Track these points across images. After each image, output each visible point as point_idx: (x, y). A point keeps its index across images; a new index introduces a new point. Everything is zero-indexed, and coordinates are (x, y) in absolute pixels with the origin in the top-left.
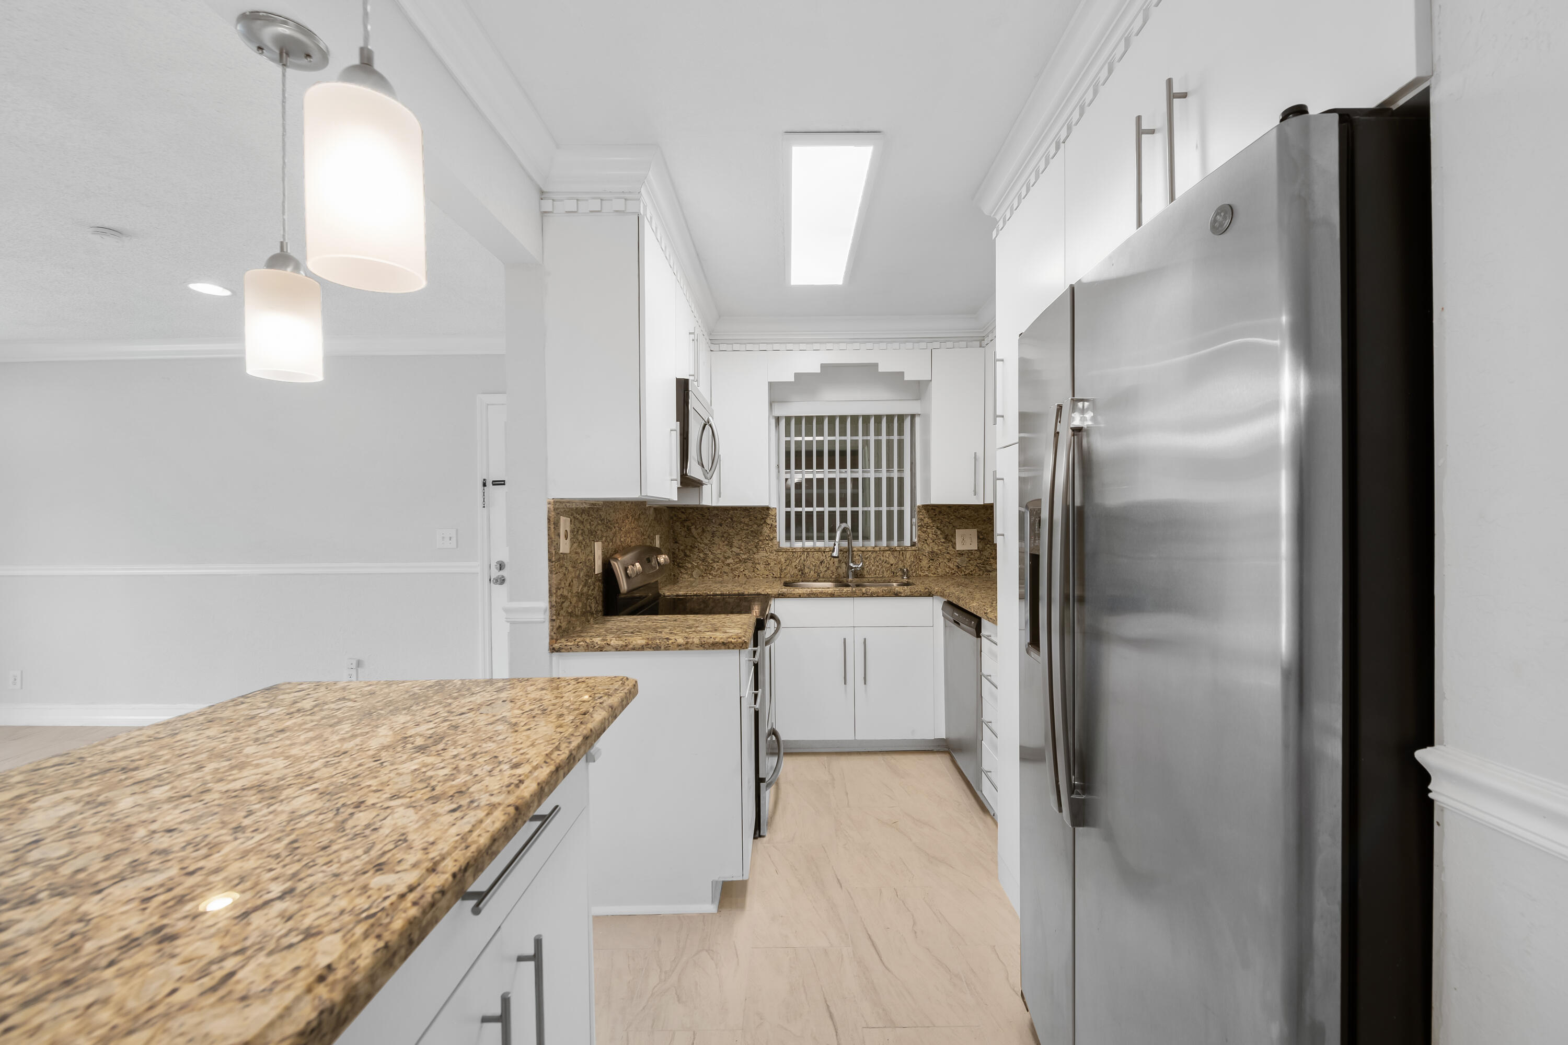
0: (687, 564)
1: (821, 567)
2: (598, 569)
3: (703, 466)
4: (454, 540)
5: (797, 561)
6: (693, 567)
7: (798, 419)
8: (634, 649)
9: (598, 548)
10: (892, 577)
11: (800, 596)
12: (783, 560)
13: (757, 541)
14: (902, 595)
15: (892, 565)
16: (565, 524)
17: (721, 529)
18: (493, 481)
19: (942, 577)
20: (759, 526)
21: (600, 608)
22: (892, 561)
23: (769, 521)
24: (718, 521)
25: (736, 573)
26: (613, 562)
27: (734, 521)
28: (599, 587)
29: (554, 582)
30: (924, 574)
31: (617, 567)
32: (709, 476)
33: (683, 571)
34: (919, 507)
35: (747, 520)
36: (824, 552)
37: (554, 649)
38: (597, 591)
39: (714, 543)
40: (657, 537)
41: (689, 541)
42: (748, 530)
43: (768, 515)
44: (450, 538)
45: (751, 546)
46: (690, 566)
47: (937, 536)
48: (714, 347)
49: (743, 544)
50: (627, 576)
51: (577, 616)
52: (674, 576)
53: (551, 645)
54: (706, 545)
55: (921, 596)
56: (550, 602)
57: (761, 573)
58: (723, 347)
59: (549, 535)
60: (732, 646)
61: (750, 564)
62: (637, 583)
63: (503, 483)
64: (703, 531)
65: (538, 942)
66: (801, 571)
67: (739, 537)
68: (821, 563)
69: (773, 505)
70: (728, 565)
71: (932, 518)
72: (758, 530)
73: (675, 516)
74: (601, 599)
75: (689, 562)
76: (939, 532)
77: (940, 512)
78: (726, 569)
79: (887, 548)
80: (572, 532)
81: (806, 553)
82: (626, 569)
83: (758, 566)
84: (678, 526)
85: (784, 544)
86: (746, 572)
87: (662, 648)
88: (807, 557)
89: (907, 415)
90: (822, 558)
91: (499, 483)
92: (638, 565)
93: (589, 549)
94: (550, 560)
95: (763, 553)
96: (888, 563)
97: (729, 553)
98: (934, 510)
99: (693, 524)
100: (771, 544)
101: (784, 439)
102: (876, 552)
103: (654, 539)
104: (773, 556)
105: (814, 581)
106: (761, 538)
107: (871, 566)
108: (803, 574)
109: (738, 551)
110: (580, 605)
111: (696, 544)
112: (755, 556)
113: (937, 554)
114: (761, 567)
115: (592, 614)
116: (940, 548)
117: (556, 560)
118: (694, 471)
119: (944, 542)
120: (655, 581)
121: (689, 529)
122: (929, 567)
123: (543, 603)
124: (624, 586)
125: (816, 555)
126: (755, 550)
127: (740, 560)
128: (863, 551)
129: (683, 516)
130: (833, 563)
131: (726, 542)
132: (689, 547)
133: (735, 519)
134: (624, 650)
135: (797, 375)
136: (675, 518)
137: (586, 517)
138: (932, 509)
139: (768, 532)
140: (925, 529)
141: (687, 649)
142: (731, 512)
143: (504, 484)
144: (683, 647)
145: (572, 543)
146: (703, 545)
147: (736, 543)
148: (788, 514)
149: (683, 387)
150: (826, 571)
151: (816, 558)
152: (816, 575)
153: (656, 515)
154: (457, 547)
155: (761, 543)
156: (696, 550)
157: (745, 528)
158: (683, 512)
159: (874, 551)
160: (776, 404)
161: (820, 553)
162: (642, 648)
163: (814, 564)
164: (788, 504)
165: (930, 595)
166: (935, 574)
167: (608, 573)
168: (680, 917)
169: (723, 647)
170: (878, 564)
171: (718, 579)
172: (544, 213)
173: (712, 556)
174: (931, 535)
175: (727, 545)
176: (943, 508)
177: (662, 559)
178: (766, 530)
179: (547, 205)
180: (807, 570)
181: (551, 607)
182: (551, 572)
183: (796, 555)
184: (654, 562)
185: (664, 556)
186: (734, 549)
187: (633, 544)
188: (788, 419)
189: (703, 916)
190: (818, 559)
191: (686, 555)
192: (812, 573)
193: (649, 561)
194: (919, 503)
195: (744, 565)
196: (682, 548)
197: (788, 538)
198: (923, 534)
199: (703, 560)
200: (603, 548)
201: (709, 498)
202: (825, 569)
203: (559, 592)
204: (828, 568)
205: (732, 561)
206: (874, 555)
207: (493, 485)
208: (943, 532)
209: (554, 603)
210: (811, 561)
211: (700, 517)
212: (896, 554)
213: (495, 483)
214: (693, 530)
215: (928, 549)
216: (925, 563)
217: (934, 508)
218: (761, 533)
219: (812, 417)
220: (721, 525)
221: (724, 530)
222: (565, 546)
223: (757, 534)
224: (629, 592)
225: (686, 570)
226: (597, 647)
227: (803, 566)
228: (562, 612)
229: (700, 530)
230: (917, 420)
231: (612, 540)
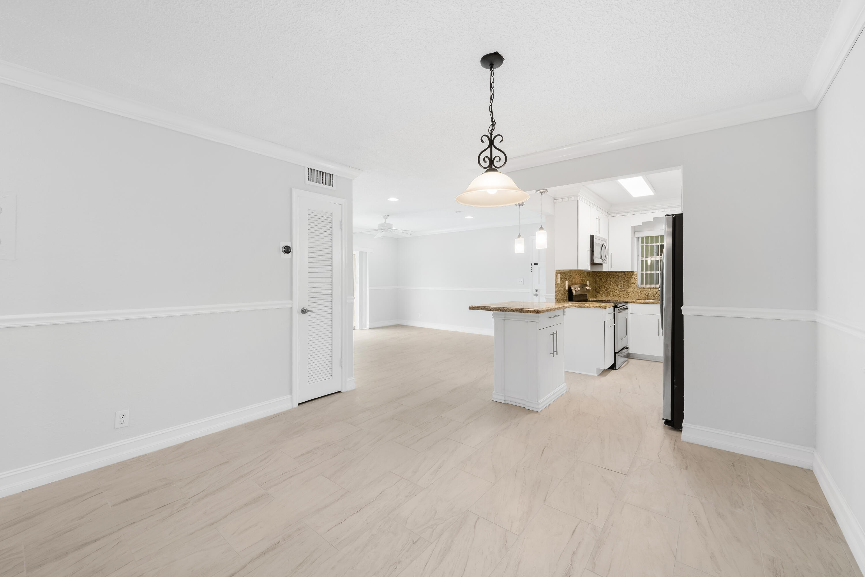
0: (600, 292)
1: (656, 295)
2: (567, 288)
3: (602, 259)
5: (646, 292)
6: (602, 293)
7: (647, 238)
9: (567, 283)
11: (642, 303)
12: (639, 291)
13: (628, 284)
16: (559, 275)
17: (614, 279)
20: (629, 278)
21: (568, 299)
23: (633, 276)
24: (613, 277)
25: (620, 296)
26: (571, 287)
27: (619, 277)
28: (567, 293)
29: (556, 290)
31: (573, 288)
32: (604, 261)
33: (598, 294)
35: (624, 276)
38: (567, 294)
39: (611, 285)
40: (588, 282)
41: (601, 284)
42: (624, 280)
43: (633, 274)
44: (522, 281)
45: (626, 285)
46: (601, 292)
48: (609, 216)
49: (622, 285)
50: (575, 291)
51: (561, 299)
52: (595, 296)
54: (608, 285)
56: (555, 294)
57: (630, 296)
58: (613, 215)
59: (555, 279)
61: (625, 292)
62: (579, 293)
64: (607, 280)
65: (557, 331)
66: (648, 296)
67: (621, 282)
69: (635, 270)
70: (616, 292)
72: (629, 280)
73: (596, 274)
74: (568, 297)
75: (601, 291)
78: (615, 294)
80: (560, 278)
82: (575, 289)
83: (629, 293)
84: (597, 278)
85: (640, 286)
86: (624, 295)
87: (582, 307)
88: (650, 290)
91: (537, 264)
92: (579, 288)
93: (565, 283)
94: (555, 284)
95: (630, 289)
97: (617, 288)
99: (603, 278)
100: (634, 285)
101: (640, 245)
103: (586, 282)
104: (635, 290)
105: (653, 300)
106: (630, 283)
108: (648, 297)
109: (620, 287)
110: (562, 297)
111: (604, 285)
112: (628, 290)
114: (630, 294)
115: (565, 300)
117: (557, 284)
118: (597, 260)
120: (586, 294)
121: (601, 279)
123: (554, 294)
124: (574, 293)
125: (654, 290)
126: (627, 287)
127: (621, 291)
129: (599, 275)
131: (616, 284)
132: (601, 286)
133: (619, 276)
135: (643, 223)
136: (596, 275)
137: (564, 274)
139: (633, 281)
142: (618, 273)
145: (560, 281)
146: (606, 285)
147: (620, 284)
148: (642, 274)
149: (592, 237)
150: (659, 296)
151: (654, 291)
152: (654, 298)
153: (588, 274)
154: (523, 284)
155: (630, 285)
156: (604, 287)
157: (623, 279)
158: (599, 273)
160: (637, 232)
161: (656, 289)
164: (642, 270)
167: (570, 290)
169: (599, 307)
171: (612, 298)
172: (554, 203)
173: (610, 289)
175: (616, 285)
177: (588, 288)
178: (632, 280)
179: (555, 201)
180: (650, 296)
181: (556, 295)
182: (555, 287)
183: (645, 290)
184: (585, 289)
185: (589, 287)
186: (619, 287)
187: (578, 283)
188: (642, 238)
189: (593, 376)
190: (655, 291)
191: (600, 289)
192: (652, 297)
193: (583, 288)
195: (623, 293)
196: (598, 286)
197: (642, 283)
199: (607, 291)
200: (569, 283)
201: (606, 268)
202: (658, 295)
203: (557, 292)
205: (618, 291)
210: (652, 292)
211: (605, 275)
213: (535, 264)
214: (603, 280)
218: (630, 281)
219: (653, 236)
220: (614, 278)
221: (615, 280)
222: (559, 281)
223: (628, 281)
224: (576, 295)
225: (600, 294)
227: (648, 294)
228: (558, 297)
229: (605, 280)
231: (571, 281)
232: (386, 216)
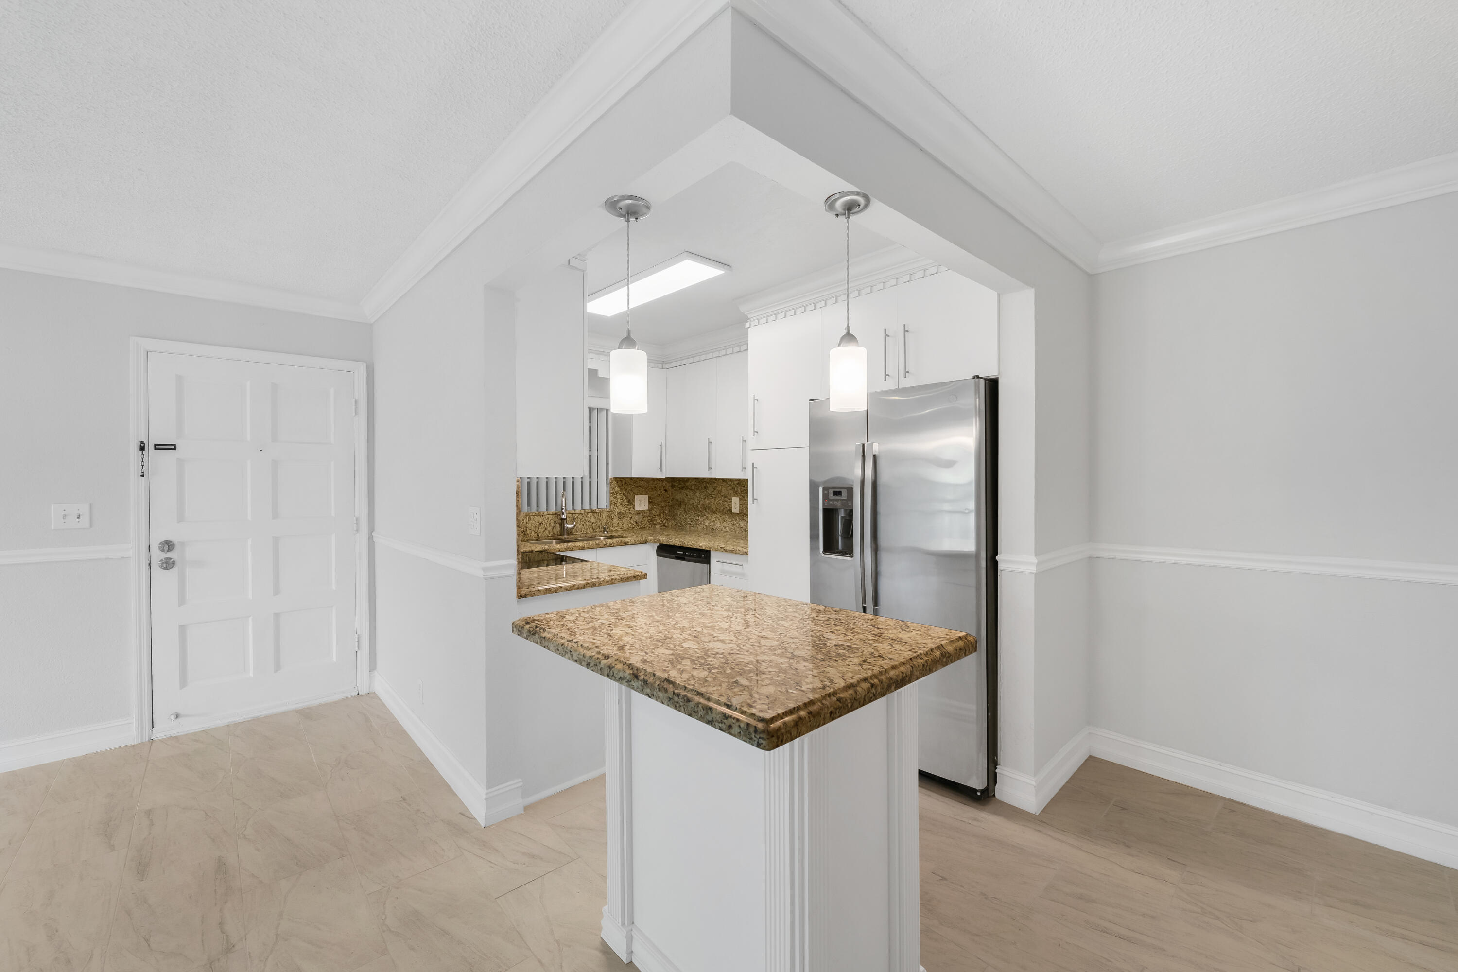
1: (540, 528)
4: (85, 517)
8: (578, 588)
10: (593, 532)
14: (630, 544)
15: (593, 523)
18: (155, 445)
19: (626, 530)
22: (593, 520)
30: (615, 529)
34: (611, 479)
36: (543, 516)
37: (521, 596)
44: (79, 516)
47: (623, 500)
53: (518, 592)
55: (641, 543)
59: (517, 506)
63: (173, 447)
68: (540, 524)
71: (620, 487)
76: (624, 498)
77: (625, 483)
79: (590, 511)
81: (528, 517)
87: (597, 585)
88: (529, 520)
89: (604, 409)
90: (541, 520)
91: (166, 447)
96: (590, 523)
98: (621, 481)
102: (582, 514)
107: (578, 525)
113: (623, 514)
116: (625, 509)
119: (628, 505)
122: (618, 524)
123: (513, 560)
128: (572, 514)
130: (550, 524)
134: (572, 590)
138: (620, 480)
140: (615, 496)
141: (613, 583)
143: (175, 449)
144: (610, 582)
150: (544, 531)
151: (536, 520)
152: (536, 535)
154: (91, 526)
159: (581, 513)
162: (584, 587)
163: (534, 526)
165: (646, 542)
166: (622, 528)
169: (634, 579)
170: (583, 523)
174: (619, 500)
176: (627, 480)
181: (519, 563)
192: (533, 533)
194: (610, 476)
198: (614, 499)
204: (546, 528)
206: (580, 516)
207: (156, 449)
208: (627, 498)
209: (520, 560)
210: (532, 524)
212: (596, 515)
213: (158, 447)
215: (618, 510)
216: (615, 521)
217: (621, 479)
226: (553, 590)
227: (525, 528)
230: (608, 413)
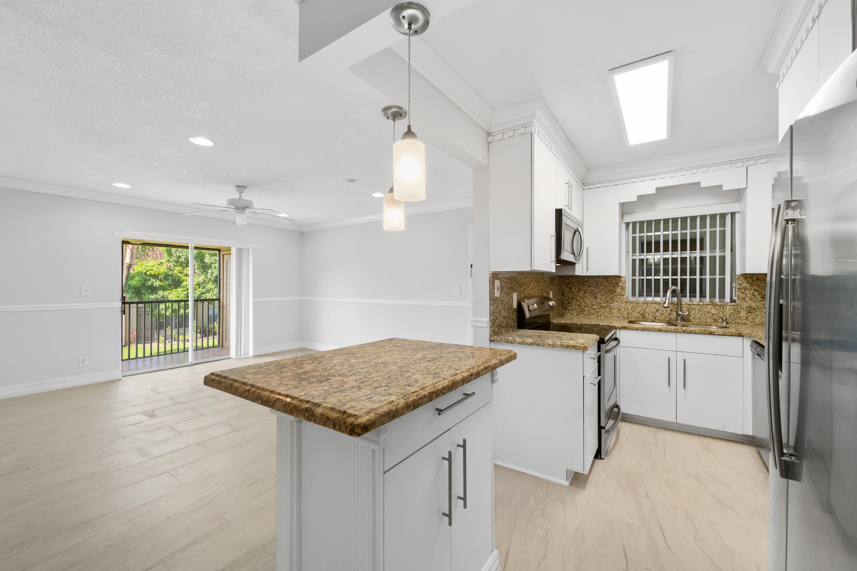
0: (569, 308)
1: (656, 313)
2: (515, 306)
3: (574, 254)
4: (459, 292)
5: (640, 309)
6: (573, 309)
7: (642, 223)
8: (527, 344)
9: (515, 296)
10: (713, 322)
11: (637, 329)
12: (630, 308)
13: (612, 296)
14: (716, 334)
15: (713, 314)
16: (497, 283)
17: (590, 289)
19: (759, 325)
20: (614, 287)
21: (516, 325)
22: (714, 311)
23: (620, 284)
24: (588, 284)
25: (599, 314)
26: (522, 303)
27: (598, 285)
28: (515, 314)
29: (492, 310)
30: (742, 322)
31: (525, 305)
32: (578, 259)
33: (567, 311)
34: (738, 276)
35: (606, 284)
36: (659, 304)
37: (491, 340)
38: (514, 316)
39: (585, 297)
40: (551, 292)
41: (571, 295)
42: (607, 289)
43: (620, 281)
45: (609, 298)
46: (571, 309)
47: (754, 296)
48: (584, 187)
49: (603, 298)
50: (529, 310)
51: (503, 327)
52: (562, 313)
53: (490, 338)
54: (581, 297)
55: (732, 335)
56: (490, 319)
57: (615, 315)
58: (590, 187)
59: (490, 288)
60: (578, 348)
61: (607, 309)
62: (536, 313)
64: (579, 290)
65: (465, 441)
66: (643, 315)
67: (601, 294)
68: (657, 310)
69: (623, 274)
70: (594, 309)
71: (750, 283)
72: (613, 290)
73: (563, 281)
74: (516, 321)
75: (571, 307)
76: (756, 293)
77: (758, 279)
78: (593, 311)
79: (709, 303)
80: (501, 287)
81: (646, 304)
82: (529, 307)
83: (613, 311)
84: (564, 287)
85: (631, 299)
86: (605, 314)
87: (541, 345)
88: (647, 307)
89: (728, 213)
90: (658, 308)
92: (535, 305)
93: (510, 296)
94: (490, 300)
95: (616, 303)
96: (711, 313)
97: (594, 303)
98: (752, 277)
99: (573, 286)
100: (622, 298)
101: (631, 235)
102: (701, 305)
103: (549, 293)
104: (623, 305)
105: (652, 322)
106: (615, 294)
107: (696, 314)
108: (644, 317)
109: (600, 301)
110: (505, 322)
111: (575, 297)
112: (611, 305)
113: (754, 309)
114: (615, 311)
115: (511, 327)
116: (758, 304)
117: (493, 300)
118: (566, 256)
119: (761, 301)
120: (547, 313)
121: (571, 289)
122: (747, 317)
123: (487, 319)
124: (528, 315)
125: (653, 306)
126: (611, 301)
127: (601, 307)
128: (690, 305)
129: (568, 282)
130: (666, 311)
131: (593, 296)
132: (570, 299)
133: (598, 283)
134: (522, 344)
135: (639, 197)
136: (562, 283)
137: (509, 281)
138: (750, 277)
139: (620, 291)
140: (743, 291)
141: (554, 347)
142: (596, 279)
144: (551, 346)
145: (501, 294)
146: (579, 298)
147: (599, 297)
148: (634, 281)
149: (559, 213)
150: (661, 316)
151: (653, 307)
152: (653, 318)
153: (551, 281)
154: (460, 295)
155: (615, 297)
156: (575, 300)
157: (605, 288)
158: (567, 279)
159: (699, 305)
160: (626, 215)
161: (656, 304)
162: (531, 344)
163: (652, 311)
164: (634, 274)
165: (740, 335)
166: (752, 322)
167: (520, 309)
168: (549, 482)
169: (573, 348)
170: (702, 313)
171: (587, 317)
172: (489, 143)
173: (584, 304)
174: (748, 295)
175: (593, 298)
176: (760, 276)
177: (551, 303)
178: (618, 290)
179: (490, 139)
180: (646, 315)
181: (491, 321)
182: (490, 305)
183: (639, 305)
184: (546, 304)
185: (552, 302)
186: (597, 300)
187: (536, 295)
188: (634, 224)
189: (561, 486)
190: (655, 308)
191: (569, 303)
192: (650, 316)
193: (543, 303)
194: (738, 272)
195: (604, 310)
196: (566, 298)
197: (634, 295)
198: (742, 295)
199: (579, 306)
200: (518, 296)
201: (580, 271)
202: (660, 315)
203: (494, 315)
204: (662, 314)
205: (596, 307)
206: (699, 307)
208: (760, 293)
209: (491, 319)
210: (650, 310)
211: (577, 282)
212: (717, 307)
214: (573, 289)
215: (746, 305)
216: (743, 314)
217: (751, 276)
218: (615, 291)
219: (651, 221)
220: (590, 286)
221: (591, 290)
222: (497, 294)
223: (612, 292)
224: (530, 318)
225: (569, 311)
226: (510, 341)
227: (644, 312)
228: (495, 324)
229: (577, 289)
230: (737, 216)
231: (523, 292)
232: (241, 188)
